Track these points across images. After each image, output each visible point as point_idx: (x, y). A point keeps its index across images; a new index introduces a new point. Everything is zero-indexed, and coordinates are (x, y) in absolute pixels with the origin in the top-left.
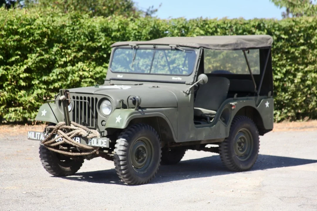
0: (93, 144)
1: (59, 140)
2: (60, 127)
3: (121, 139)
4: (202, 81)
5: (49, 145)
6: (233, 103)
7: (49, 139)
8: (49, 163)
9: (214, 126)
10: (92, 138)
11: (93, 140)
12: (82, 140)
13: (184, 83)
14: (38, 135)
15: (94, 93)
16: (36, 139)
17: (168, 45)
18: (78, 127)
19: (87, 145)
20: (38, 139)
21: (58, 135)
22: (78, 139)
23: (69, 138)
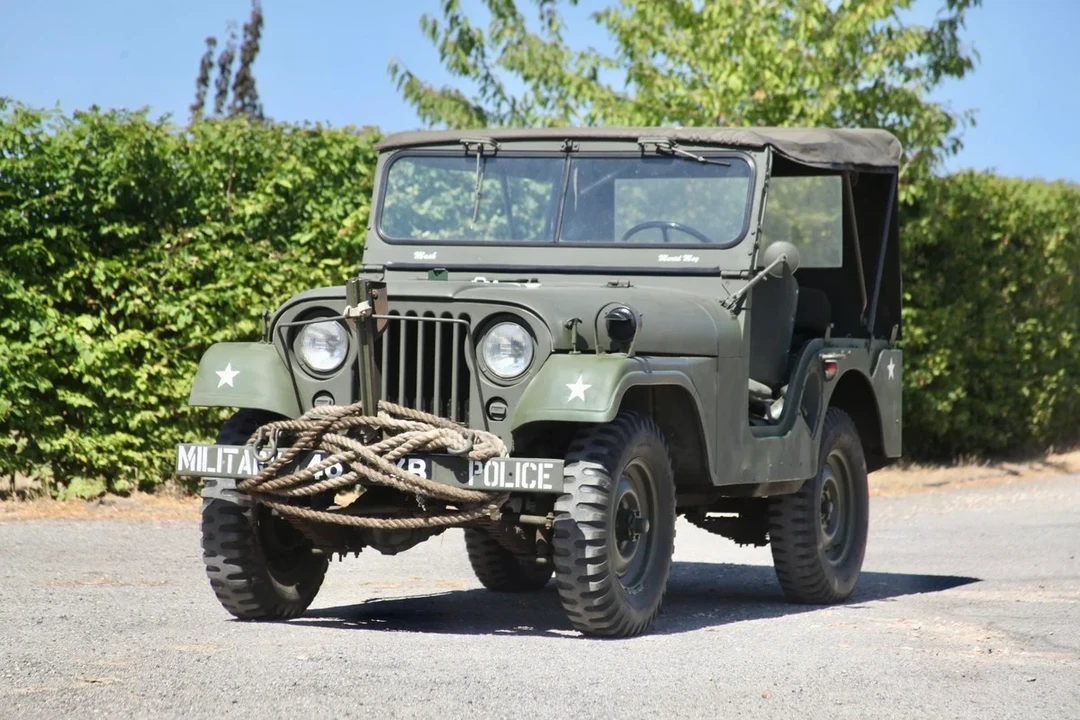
0: (491, 478)
1: (328, 471)
2: (332, 421)
3: (583, 464)
4: (782, 265)
5: (277, 495)
6: (830, 356)
7: (284, 469)
8: (243, 569)
9: (790, 432)
10: (484, 461)
11: (492, 469)
12: (436, 467)
13: (716, 273)
14: (225, 456)
15: (456, 297)
16: (219, 470)
17: (634, 140)
18: (418, 420)
19: (465, 485)
20: (229, 471)
21: (323, 456)
22: (417, 466)
23: (383, 462)
